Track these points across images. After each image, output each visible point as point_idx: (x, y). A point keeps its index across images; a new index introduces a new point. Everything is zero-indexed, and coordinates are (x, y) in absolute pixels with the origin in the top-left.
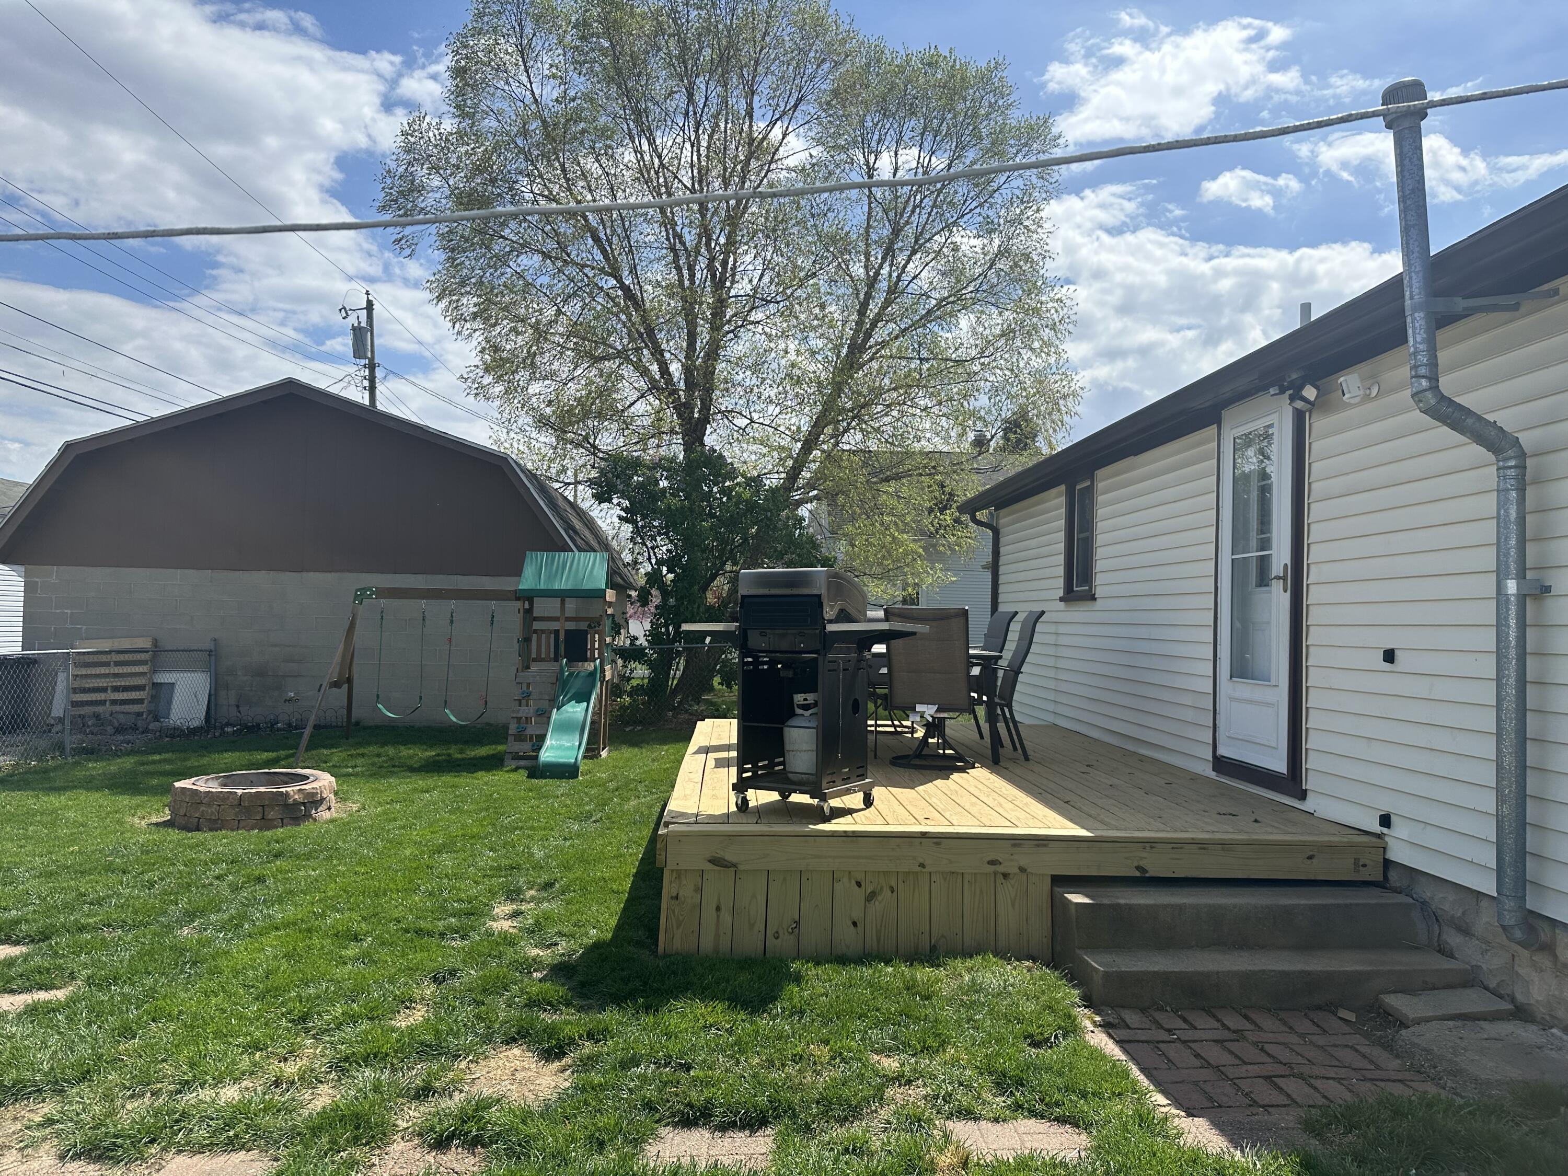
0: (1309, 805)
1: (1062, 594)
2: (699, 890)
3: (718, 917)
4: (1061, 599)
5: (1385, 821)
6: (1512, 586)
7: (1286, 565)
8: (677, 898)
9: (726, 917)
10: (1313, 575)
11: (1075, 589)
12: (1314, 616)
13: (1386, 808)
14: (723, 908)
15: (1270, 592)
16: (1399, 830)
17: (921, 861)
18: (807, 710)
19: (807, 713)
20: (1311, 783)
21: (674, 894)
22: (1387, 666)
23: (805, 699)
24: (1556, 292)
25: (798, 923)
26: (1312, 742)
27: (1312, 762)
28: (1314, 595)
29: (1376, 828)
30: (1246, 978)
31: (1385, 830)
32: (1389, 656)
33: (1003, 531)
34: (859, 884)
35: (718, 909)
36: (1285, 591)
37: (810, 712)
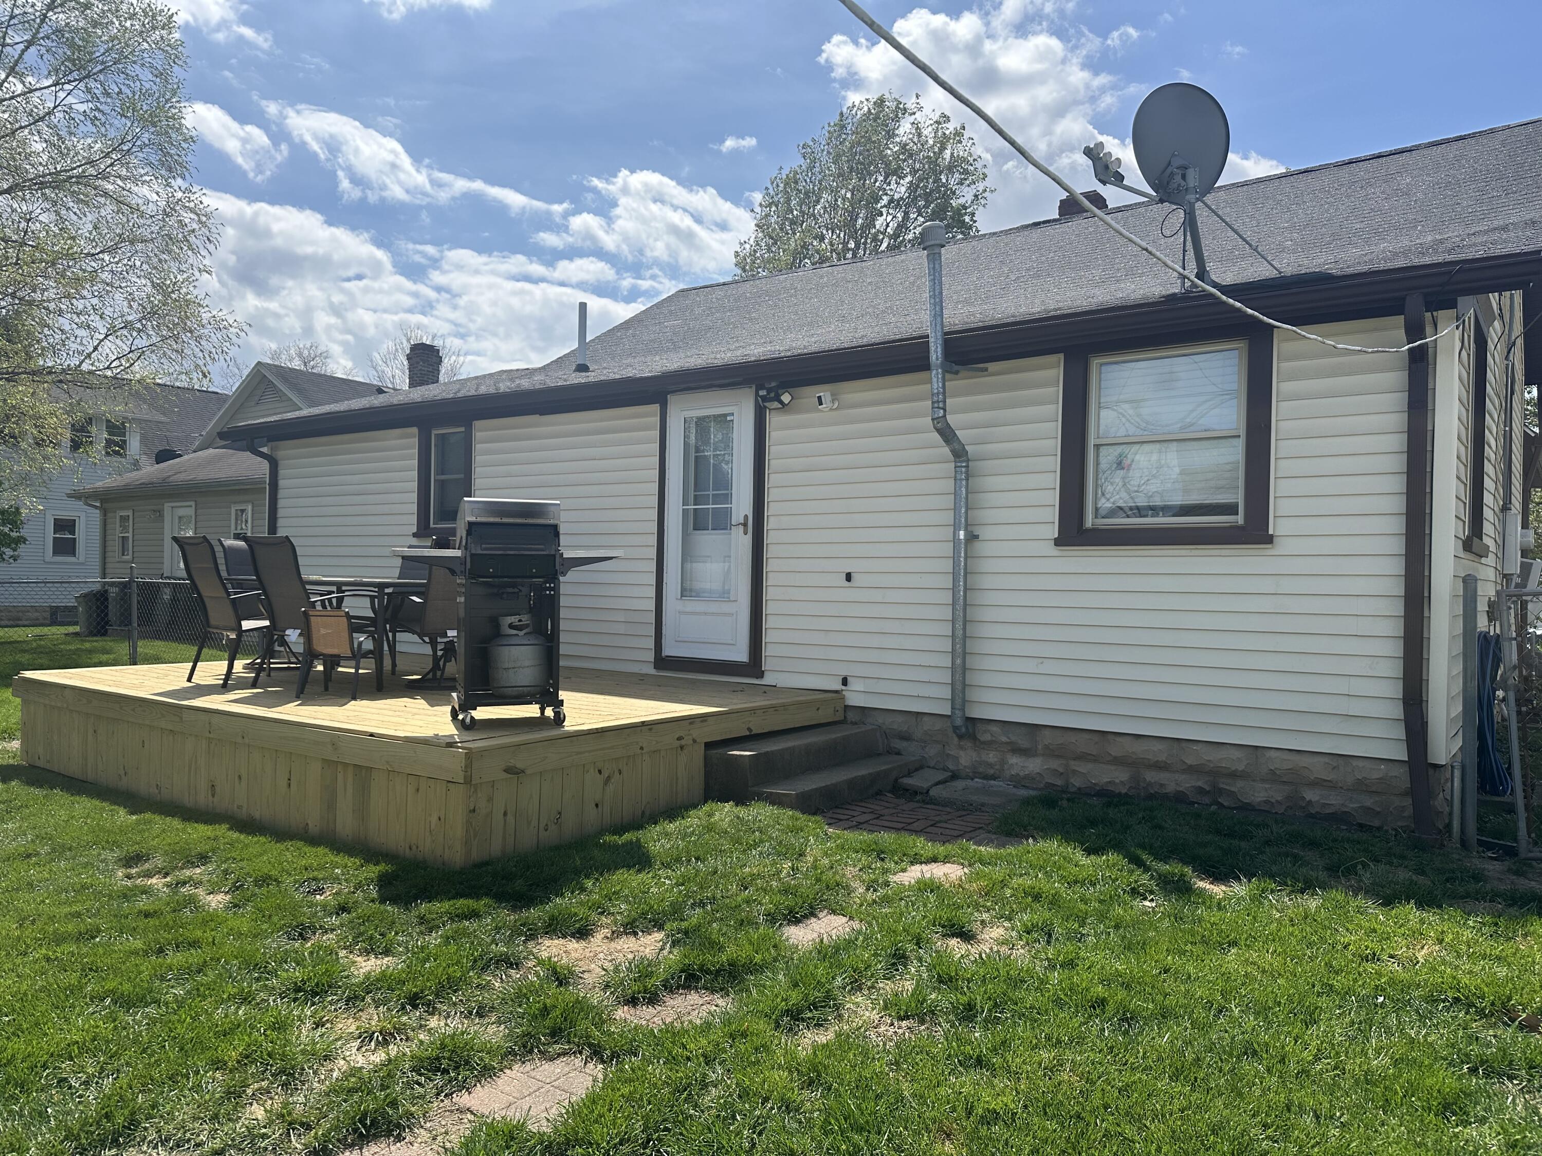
0: (768, 679)
1: (415, 530)
2: (490, 799)
3: (505, 821)
4: (415, 535)
5: (845, 682)
6: (962, 534)
7: (746, 517)
8: (474, 811)
9: (510, 818)
10: (770, 523)
11: (432, 525)
12: (771, 551)
13: (844, 673)
14: (509, 812)
15: (730, 534)
16: (854, 685)
17: (641, 744)
18: (521, 630)
19: (521, 633)
20: (767, 664)
21: (472, 808)
22: (847, 584)
23: (520, 621)
24: (986, 370)
25: (560, 813)
26: (769, 637)
27: (768, 651)
28: (770, 538)
29: (838, 686)
30: (851, 783)
31: (844, 688)
32: (849, 577)
33: (281, 464)
34: (600, 772)
35: (505, 814)
36: (746, 533)
37: (524, 632)
